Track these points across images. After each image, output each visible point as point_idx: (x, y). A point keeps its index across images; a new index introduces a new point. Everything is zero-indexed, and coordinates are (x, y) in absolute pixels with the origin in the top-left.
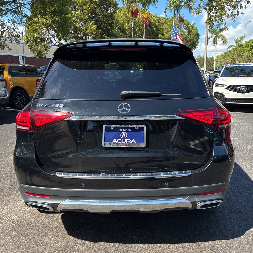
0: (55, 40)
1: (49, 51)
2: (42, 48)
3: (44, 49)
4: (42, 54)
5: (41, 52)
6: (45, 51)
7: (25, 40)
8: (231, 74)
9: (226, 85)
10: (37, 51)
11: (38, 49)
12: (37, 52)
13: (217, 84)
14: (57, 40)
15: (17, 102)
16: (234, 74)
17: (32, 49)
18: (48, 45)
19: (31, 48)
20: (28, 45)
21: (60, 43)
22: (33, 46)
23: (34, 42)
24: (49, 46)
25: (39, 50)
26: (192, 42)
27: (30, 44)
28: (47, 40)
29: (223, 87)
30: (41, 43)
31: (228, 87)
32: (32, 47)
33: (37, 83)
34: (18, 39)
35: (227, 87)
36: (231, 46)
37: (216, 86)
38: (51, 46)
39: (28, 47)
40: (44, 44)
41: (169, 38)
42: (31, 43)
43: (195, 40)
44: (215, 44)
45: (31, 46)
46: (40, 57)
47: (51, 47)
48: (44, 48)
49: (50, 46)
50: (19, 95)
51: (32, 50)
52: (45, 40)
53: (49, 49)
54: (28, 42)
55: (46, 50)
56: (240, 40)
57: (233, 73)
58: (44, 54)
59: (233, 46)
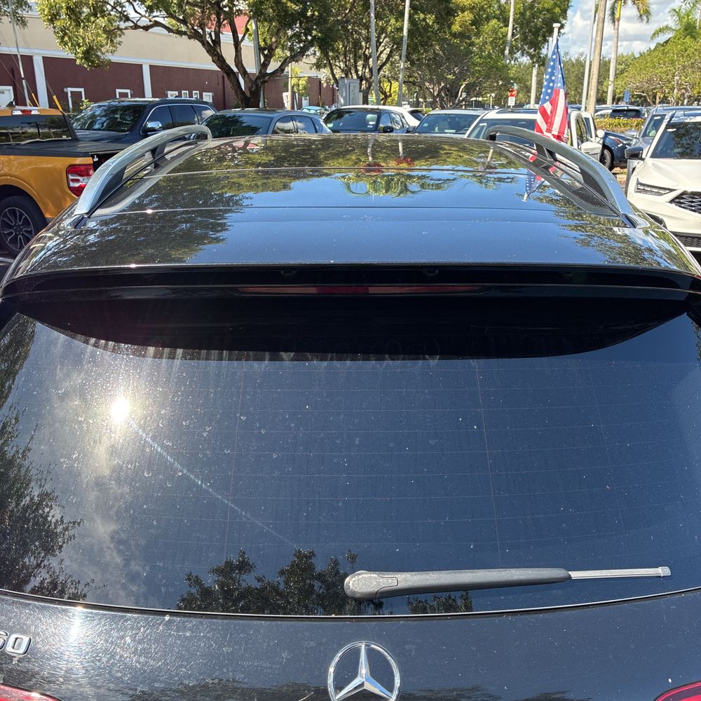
0: (136, 11)
1: (120, 43)
2: (98, 35)
3: (102, 38)
4: (97, 56)
5: (95, 47)
6: (107, 44)
7: (44, 11)
8: (681, 142)
9: (671, 190)
10: (83, 45)
11: (84, 39)
12: (82, 48)
13: (641, 184)
14: (142, 10)
15: (10, 234)
16: (688, 144)
17: (66, 38)
18: (115, 24)
19: (62, 38)
20: (54, 28)
21: (150, 21)
22: (68, 30)
23: (70, 18)
24: (119, 28)
25: (87, 41)
26: (548, 16)
27: (58, 23)
28: (112, 11)
29: (662, 194)
30: (92, 19)
31: (680, 197)
32: (65, 34)
33: (67, 177)
34: (19, 11)
35: (676, 198)
36: (661, 30)
37: (638, 191)
38: (126, 28)
39: (55, 32)
40: (102, 20)
41: (483, 7)
42: (64, 20)
43: (557, 10)
44: (616, 23)
45: (64, 30)
46: (93, 62)
47: (124, 31)
48: (105, 36)
49: (121, 30)
50: (13, 212)
51: (66, 44)
52: (104, 11)
53: (118, 39)
54: (53, 18)
55: (112, 41)
56: (690, 10)
57: (686, 140)
58: (102, 53)
59: (667, 28)
